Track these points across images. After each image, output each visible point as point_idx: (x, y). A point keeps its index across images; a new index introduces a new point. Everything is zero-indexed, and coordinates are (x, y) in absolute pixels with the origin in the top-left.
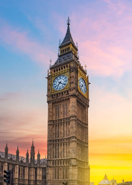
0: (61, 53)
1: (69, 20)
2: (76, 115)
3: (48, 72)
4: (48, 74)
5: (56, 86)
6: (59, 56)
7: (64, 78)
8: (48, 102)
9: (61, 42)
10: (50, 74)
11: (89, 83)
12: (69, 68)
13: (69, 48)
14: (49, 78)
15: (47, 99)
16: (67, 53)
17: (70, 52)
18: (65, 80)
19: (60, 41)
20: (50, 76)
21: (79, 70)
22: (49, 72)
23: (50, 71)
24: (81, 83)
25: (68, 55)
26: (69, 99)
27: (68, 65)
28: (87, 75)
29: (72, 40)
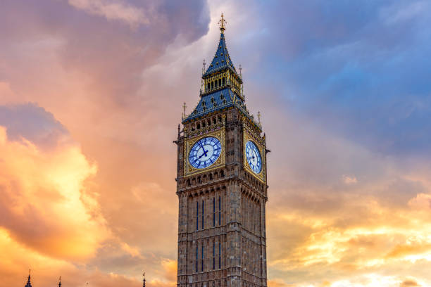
0: (206, 89)
1: (222, 21)
2: (239, 220)
3: (179, 129)
4: (179, 135)
5: (196, 160)
6: (202, 96)
7: (213, 143)
8: (179, 193)
9: (207, 67)
10: (182, 134)
11: (267, 151)
12: (224, 123)
13: (224, 78)
14: (180, 142)
15: (178, 187)
16: (220, 90)
17: (225, 88)
18: (216, 147)
19: (204, 64)
20: (183, 138)
21: (244, 125)
22: (181, 130)
23: (182, 127)
24: (250, 152)
25: (222, 93)
26: (224, 188)
27: (224, 116)
28: (262, 135)
29: (231, 63)
